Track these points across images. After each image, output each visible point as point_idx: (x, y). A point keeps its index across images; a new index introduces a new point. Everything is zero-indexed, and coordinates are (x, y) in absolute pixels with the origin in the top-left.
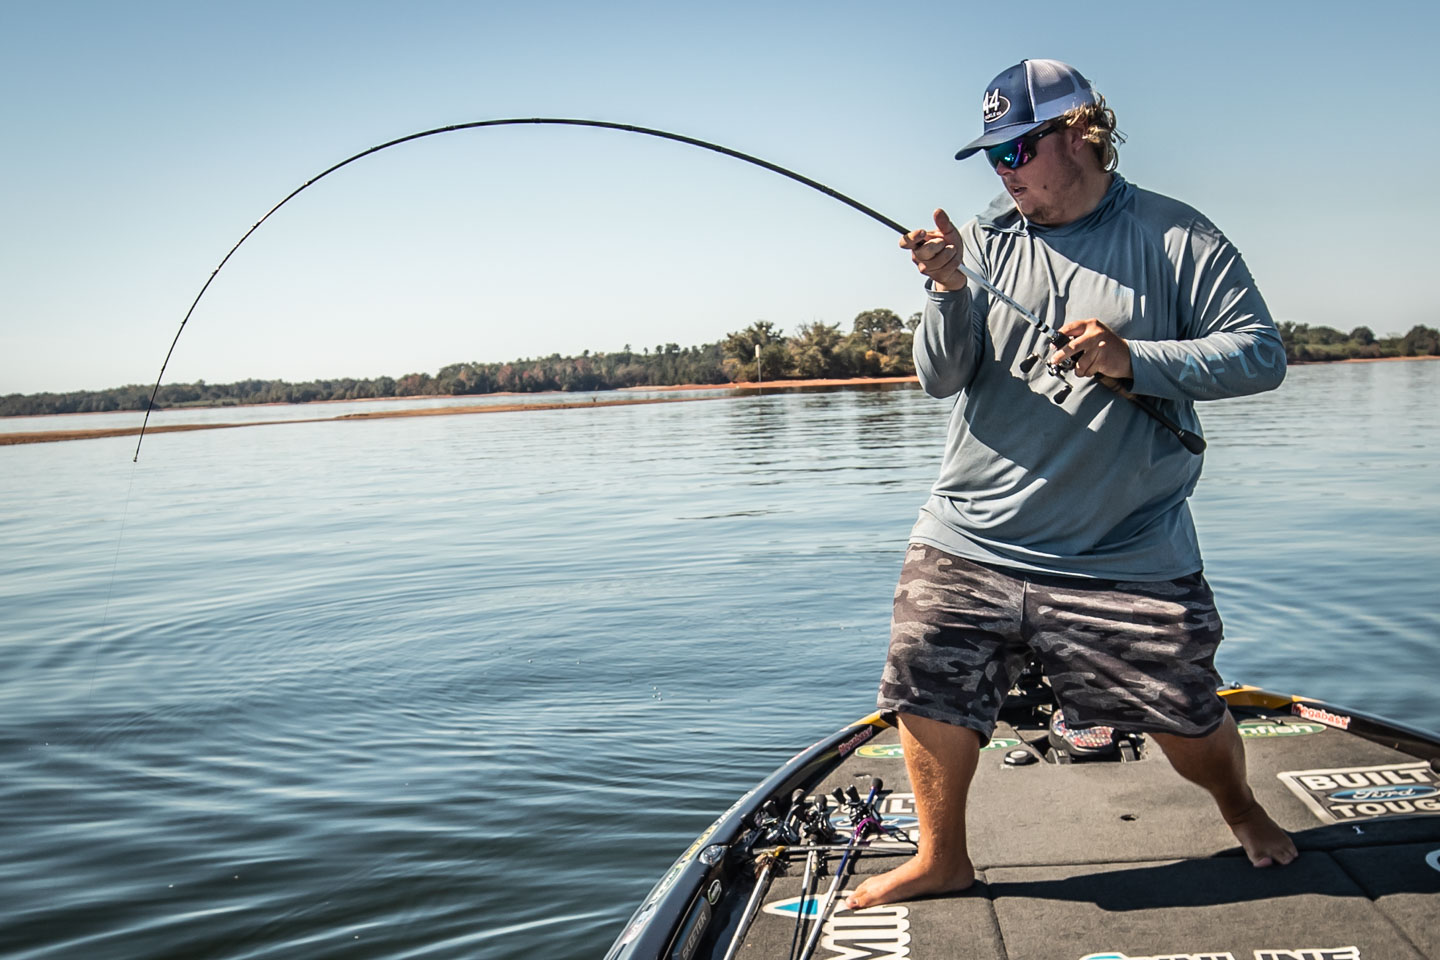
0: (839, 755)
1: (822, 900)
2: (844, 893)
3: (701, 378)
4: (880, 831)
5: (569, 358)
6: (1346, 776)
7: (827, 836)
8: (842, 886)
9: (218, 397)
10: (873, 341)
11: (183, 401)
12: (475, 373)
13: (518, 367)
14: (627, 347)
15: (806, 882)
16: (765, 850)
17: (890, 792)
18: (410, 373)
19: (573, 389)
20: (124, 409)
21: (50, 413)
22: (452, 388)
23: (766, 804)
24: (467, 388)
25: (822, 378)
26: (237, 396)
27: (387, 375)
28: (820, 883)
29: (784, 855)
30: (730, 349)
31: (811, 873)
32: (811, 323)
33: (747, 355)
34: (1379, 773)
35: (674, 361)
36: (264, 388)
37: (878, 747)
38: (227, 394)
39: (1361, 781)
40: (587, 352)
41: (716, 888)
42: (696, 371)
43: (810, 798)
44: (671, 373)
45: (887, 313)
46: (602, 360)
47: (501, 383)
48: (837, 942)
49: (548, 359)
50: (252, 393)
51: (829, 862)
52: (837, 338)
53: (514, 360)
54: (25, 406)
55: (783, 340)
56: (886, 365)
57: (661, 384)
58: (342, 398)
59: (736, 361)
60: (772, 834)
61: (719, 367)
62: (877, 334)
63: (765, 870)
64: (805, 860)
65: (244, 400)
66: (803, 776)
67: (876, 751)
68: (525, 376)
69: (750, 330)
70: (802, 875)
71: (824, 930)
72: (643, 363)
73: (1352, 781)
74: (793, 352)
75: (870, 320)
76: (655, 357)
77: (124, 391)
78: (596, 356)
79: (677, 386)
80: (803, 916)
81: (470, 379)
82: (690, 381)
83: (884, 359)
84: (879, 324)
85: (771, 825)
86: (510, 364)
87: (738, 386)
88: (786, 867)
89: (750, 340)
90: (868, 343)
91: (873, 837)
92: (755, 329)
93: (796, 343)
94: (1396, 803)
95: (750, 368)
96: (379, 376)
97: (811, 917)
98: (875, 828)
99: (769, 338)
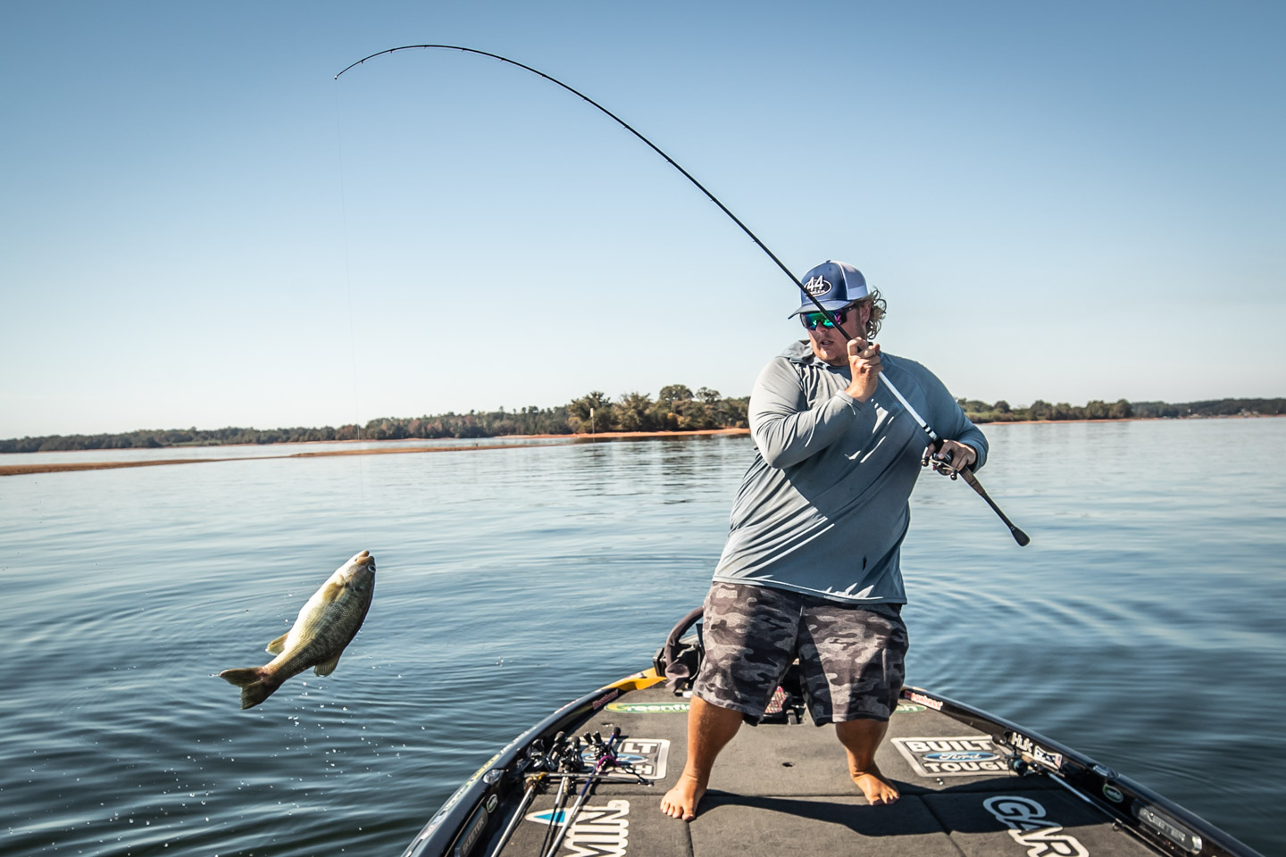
0: (592, 708)
1: (569, 812)
2: (585, 808)
3: (553, 430)
4: (616, 764)
5: (460, 415)
6: (937, 743)
7: (578, 767)
8: (584, 802)
9: (206, 439)
10: (673, 406)
11: (180, 441)
12: (392, 425)
13: (424, 421)
14: (501, 408)
15: (558, 800)
16: (532, 775)
17: (626, 737)
18: (346, 424)
19: (463, 436)
20: (136, 447)
21: (81, 449)
22: (376, 435)
23: (535, 742)
24: (387, 435)
25: (637, 431)
26: (220, 439)
27: (329, 425)
28: (569, 800)
29: (546, 779)
30: (573, 411)
31: (563, 793)
32: (629, 393)
33: (586, 416)
34: (958, 742)
35: (534, 418)
36: (240, 434)
37: (620, 704)
38: (213, 437)
39: (946, 747)
40: (473, 411)
41: (494, 800)
42: (550, 425)
43: (570, 739)
44: (532, 426)
45: (683, 387)
46: (483, 417)
47: (412, 432)
48: (575, 844)
49: (445, 416)
50: (231, 437)
51: (578, 786)
52: (648, 404)
53: (421, 416)
54: (62, 444)
55: (611, 405)
56: (682, 423)
57: (525, 434)
58: (297, 441)
59: (578, 419)
60: (537, 764)
61: (566, 422)
62: (675, 401)
63: (531, 789)
64: (560, 783)
65: (225, 441)
66: (565, 722)
67: (619, 707)
68: (429, 427)
69: (588, 398)
70: (556, 793)
71: (567, 834)
72: (512, 419)
73: (940, 746)
74: (617, 413)
75: (670, 392)
76: (521, 415)
77: (136, 434)
78: (480, 414)
79: (537, 435)
80: (554, 823)
81: (389, 429)
82: (546, 432)
83: (680, 419)
84: (676, 395)
85: (538, 757)
86: (418, 419)
87: (579, 436)
88: (548, 787)
89: (587, 404)
90: (670, 408)
91: (611, 769)
92: (591, 397)
93: (620, 406)
94: (967, 763)
95: (586, 424)
96: (323, 426)
97: (559, 824)
98: (612, 762)
99: (600, 403)
